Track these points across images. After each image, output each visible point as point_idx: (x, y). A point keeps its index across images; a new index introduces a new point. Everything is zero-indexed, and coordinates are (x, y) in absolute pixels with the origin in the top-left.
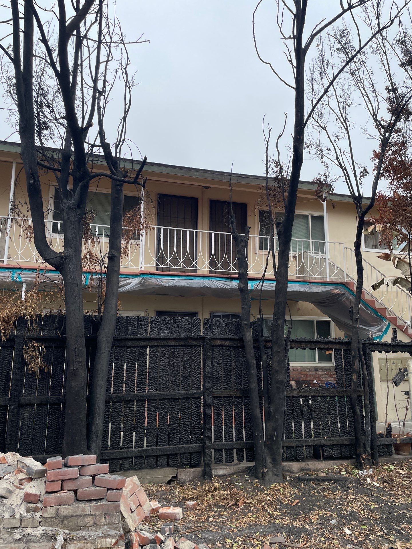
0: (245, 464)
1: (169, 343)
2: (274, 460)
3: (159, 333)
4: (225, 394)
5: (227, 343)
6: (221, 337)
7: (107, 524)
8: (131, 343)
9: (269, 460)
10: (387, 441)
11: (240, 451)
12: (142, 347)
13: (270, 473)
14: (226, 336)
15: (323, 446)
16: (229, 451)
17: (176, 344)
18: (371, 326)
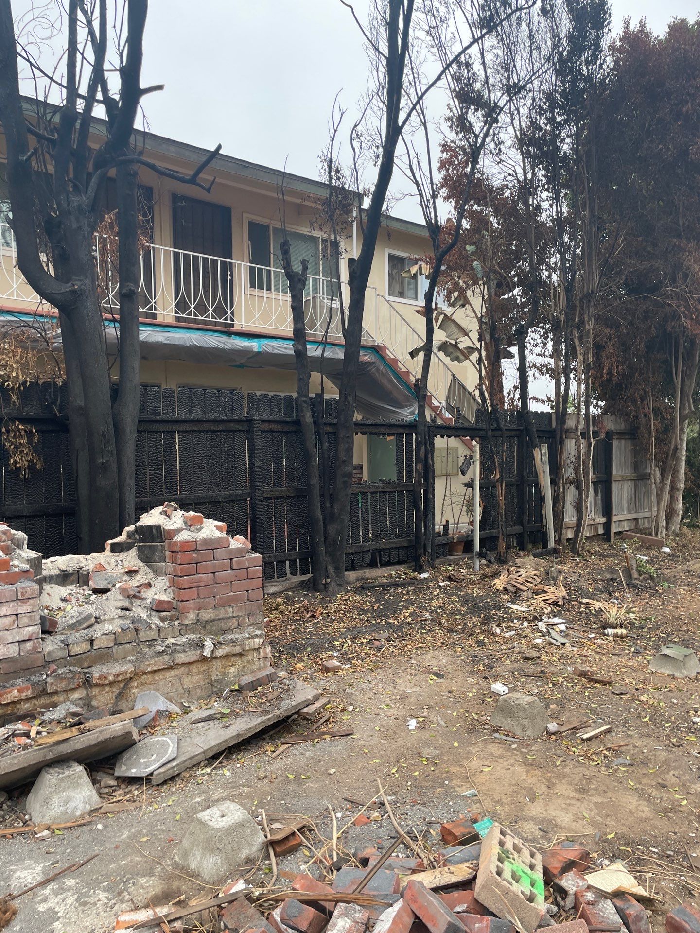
0: (299, 578)
1: (206, 426)
2: (337, 569)
3: (191, 413)
4: (277, 494)
5: (278, 427)
6: (271, 418)
7: (251, 625)
8: (155, 427)
9: (331, 569)
10: (443, 540)
11: (293, 563)
12: (168, 432)
13: (333, 583)
14: (276, 418)
15: (380, 551)
16: (281, 563)
17: (214, 429)
18: (402, 407)
